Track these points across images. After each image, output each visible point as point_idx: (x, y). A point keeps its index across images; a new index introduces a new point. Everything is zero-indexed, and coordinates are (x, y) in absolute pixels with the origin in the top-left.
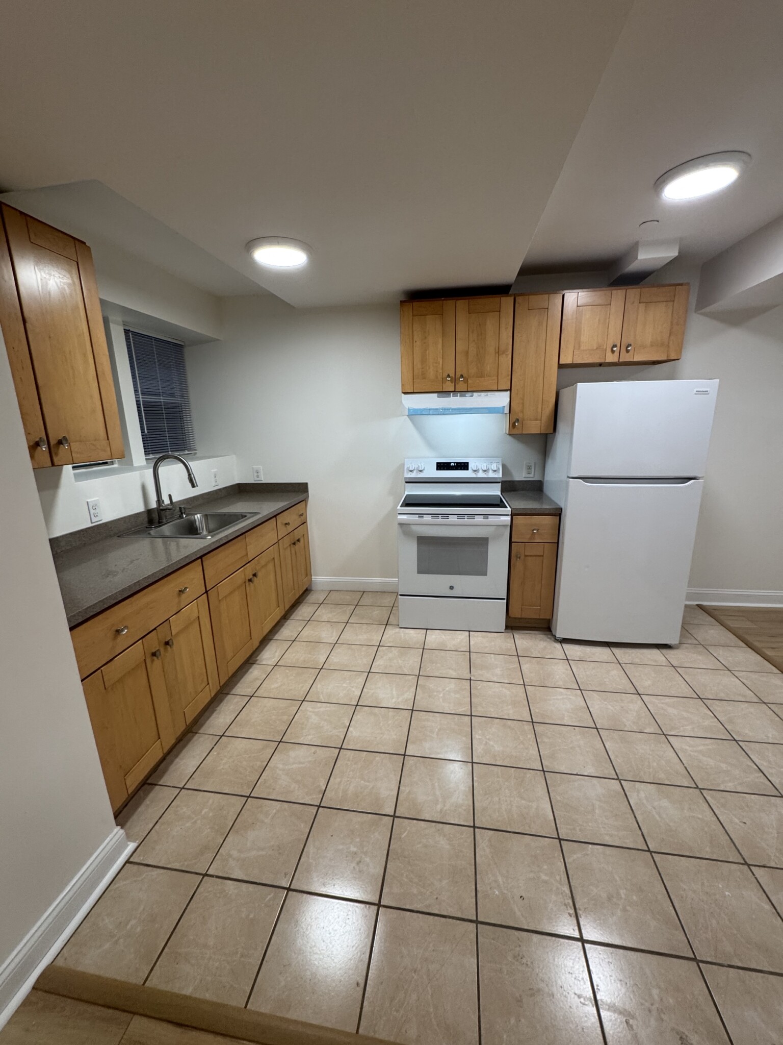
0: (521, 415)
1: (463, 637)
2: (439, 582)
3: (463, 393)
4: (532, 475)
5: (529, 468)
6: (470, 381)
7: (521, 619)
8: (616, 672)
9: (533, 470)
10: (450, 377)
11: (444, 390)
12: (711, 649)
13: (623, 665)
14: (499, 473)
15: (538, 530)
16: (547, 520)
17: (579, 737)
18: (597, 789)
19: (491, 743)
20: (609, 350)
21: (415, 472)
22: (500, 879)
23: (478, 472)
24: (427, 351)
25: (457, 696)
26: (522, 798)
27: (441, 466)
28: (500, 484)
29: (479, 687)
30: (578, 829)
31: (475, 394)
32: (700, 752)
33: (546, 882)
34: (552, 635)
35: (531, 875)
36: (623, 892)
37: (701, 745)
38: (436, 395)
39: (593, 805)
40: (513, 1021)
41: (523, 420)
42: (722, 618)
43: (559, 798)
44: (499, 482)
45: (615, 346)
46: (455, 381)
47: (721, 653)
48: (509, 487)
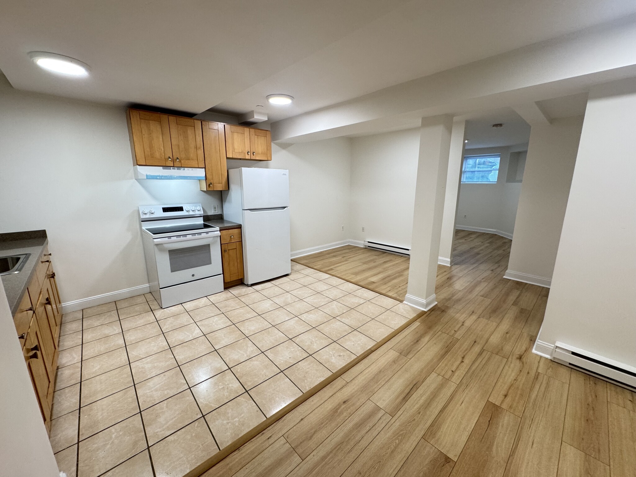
0: (212, 181)
1: (204, 300)
2: (185, 274)
3: (179, 168)
4: (217, 212)
5: (215, 208)
6: (182, 162)
7: (231, 282)
8: (277, 289)
9: (217, 209)
10: (170, 158)
11: (167, 165)
12: (300, 271)
13: (278, 286)
14: (201, 211)
15: (233, 236)
16: (236, 231)
17: (278, 312)
18: (292, 322)
19: (249, 328)
20: (246, 153)
21: (148, 214)
22: (281, 358)
23: (190, 212)
24: (153, 142)
25: (222, 321)
26: (272, 336)
27: (165, 210)
28: (202, 217)
29: (229, 314)
30: (294, 334)
31: (186, 169)
32: (312, 299)
33: (294, 350)
34: (246, 285)
35: (289, 352)
36: (313, 340)
37: (312, 298)
38: (161, 168)
39: (294, 326)
40: (306, 381)
41: (213, 184)
42: (298, 261)
43: (283, 330)
44: (201, 216)
45: (249, 152)
46: (173, 161)
47: (303, 272)
48: (207, 218)
